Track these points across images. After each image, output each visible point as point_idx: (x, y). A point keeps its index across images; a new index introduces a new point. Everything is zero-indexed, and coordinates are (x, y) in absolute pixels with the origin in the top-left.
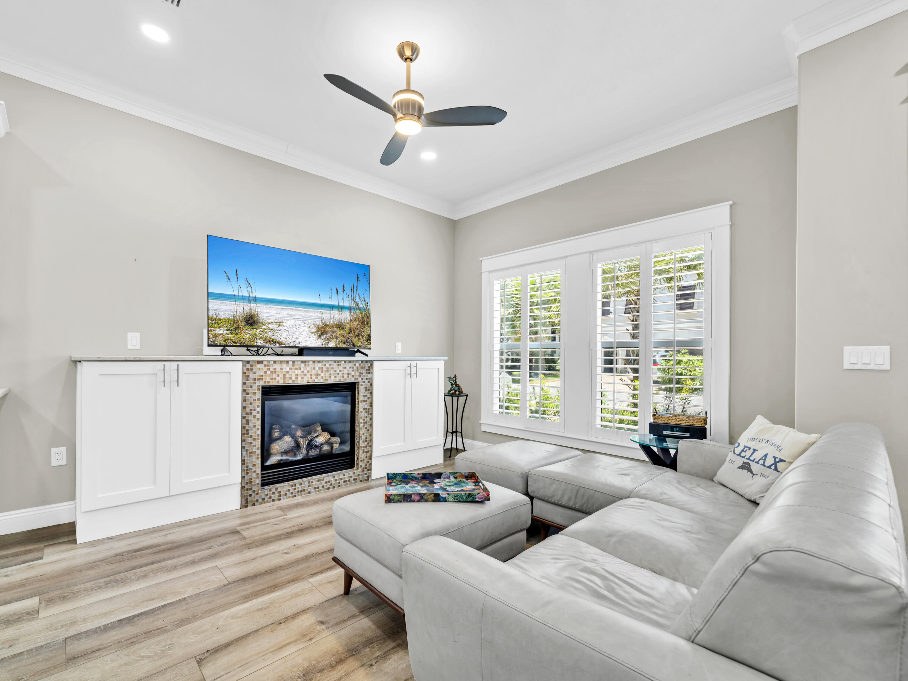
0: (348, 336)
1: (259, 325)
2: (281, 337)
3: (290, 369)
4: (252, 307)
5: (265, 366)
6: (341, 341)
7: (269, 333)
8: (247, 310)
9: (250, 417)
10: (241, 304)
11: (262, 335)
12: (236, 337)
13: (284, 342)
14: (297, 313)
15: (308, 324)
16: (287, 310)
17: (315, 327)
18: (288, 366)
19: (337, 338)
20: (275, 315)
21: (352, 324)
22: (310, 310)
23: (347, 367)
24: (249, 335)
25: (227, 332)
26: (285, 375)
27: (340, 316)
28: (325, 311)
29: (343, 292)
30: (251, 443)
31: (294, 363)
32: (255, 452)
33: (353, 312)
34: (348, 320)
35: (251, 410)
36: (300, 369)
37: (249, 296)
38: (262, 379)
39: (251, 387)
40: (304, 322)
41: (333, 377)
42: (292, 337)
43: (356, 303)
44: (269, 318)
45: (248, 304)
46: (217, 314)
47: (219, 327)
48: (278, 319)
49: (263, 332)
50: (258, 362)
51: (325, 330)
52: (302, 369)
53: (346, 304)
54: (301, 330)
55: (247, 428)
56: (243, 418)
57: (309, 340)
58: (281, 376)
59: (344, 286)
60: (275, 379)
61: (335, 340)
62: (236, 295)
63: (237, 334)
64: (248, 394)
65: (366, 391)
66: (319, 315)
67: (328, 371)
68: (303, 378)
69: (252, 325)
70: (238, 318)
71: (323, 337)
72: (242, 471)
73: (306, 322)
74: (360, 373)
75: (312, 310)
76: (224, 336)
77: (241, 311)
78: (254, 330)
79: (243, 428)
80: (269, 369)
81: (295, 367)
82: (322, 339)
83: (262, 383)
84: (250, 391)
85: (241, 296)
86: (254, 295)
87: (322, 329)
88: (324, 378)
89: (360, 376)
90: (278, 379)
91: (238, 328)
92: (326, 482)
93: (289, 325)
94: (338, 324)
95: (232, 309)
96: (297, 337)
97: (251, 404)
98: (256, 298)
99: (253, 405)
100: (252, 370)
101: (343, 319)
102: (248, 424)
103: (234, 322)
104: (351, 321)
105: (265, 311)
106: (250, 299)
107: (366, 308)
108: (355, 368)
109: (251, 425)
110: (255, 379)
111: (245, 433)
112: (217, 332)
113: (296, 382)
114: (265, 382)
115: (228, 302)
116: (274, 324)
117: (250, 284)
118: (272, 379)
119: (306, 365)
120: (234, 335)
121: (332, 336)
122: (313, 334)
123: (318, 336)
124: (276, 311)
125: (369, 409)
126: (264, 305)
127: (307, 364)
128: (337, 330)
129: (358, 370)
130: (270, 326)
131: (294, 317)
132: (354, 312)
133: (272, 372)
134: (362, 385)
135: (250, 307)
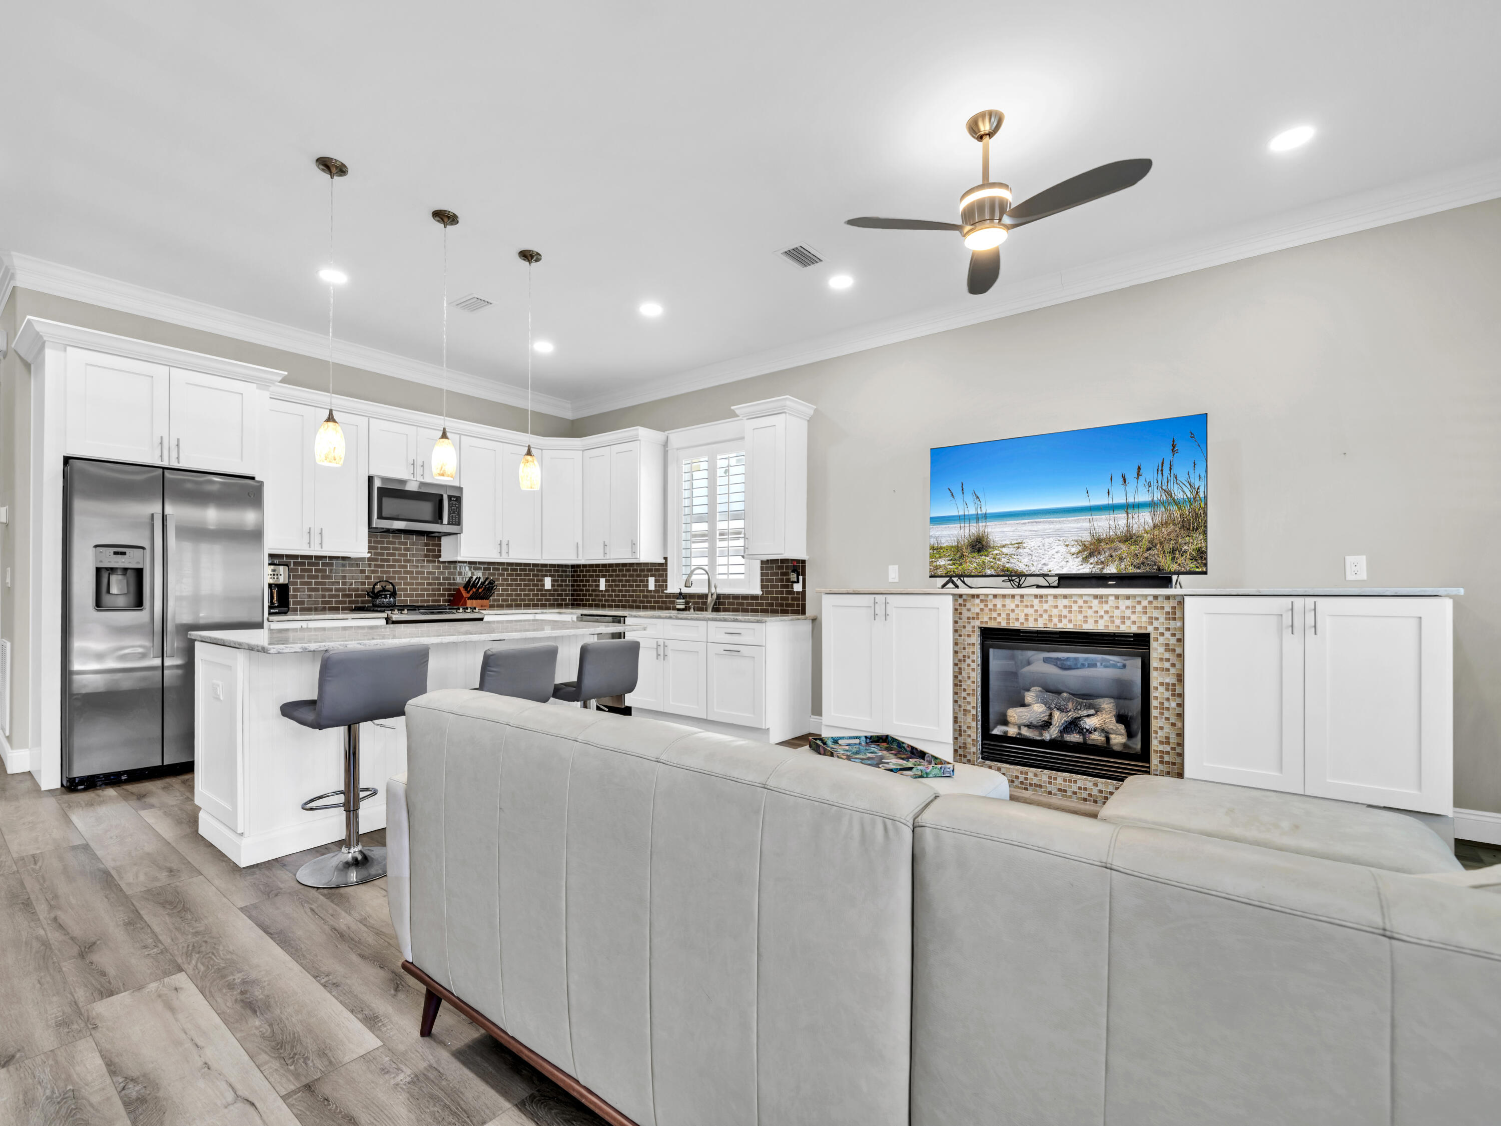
0: (1146, 555)
1: (990, 550)
2: (1020, 565)
3: (1017, 606)
4: (981, 528)
5: (982, 601)
6: (1130, 564)
7: (1003, 560)
8: (973, 531)
9: (963, 665)
10: (967, 525)
11: (992, 564)
12: (960, 568)
13: (1024, 571)
14: (1047, 526)
15: (1065, 542)
16: (1030, 524)
17: (1078, 544)
18: (1014, 602)
19: (1121, 559)
20: (1011, 533)
21: (1156, 533)
22: (1068, 519)
23: (1120, 605)
24: (975, 565)
25: (949, 562)
26: (1008, 615)
27: (1130, 521)
28: (1097, 517)
29: (1138, 479)
30: (965, 698)
31: (1023, 598)
32: (970, 711)
33: (1159, 509)
34: (1146, 527)
35: (964, 656)
36: (1032, 606)
37: (977, 514)
38: (978, 618)
39: (964, 627)
40: (1059, 538)
41: (1091, 621)
42: (1037, 563)
43: (1169, 493)
44: (1003, 538)
45: (975, 525)
46: (939, 542)
47: (940, 557)
48: (1017, 539)
49: (994, 559)
50: (973, 596)
51: (1097, 548)
52: (1036, 608)
53: (1144, 498)
54: (1053, 552)
55: (960, 678)
56: (955, 665)
57: (1066, 566)
58: (1004, 616)
59: (1139, 468)
60: (995, 619)
61: (1117, 562)
62: (962, 515)
63: (961, 564)
64: (960, 636)
65: (1166, 650)
66: (1086, 525)
67: (1081, 612)
68: (1036, 620)
69: (979, 551)
70: (962, 543)
71: (1092, 560)
72: (955, 730)
73: (1061, 539)
74: (1151, 618)
75: (1073, 518)
76: (945, 568)
77: (967, 535)
78: (983, 557)
79: (955, 677)
80: (986, 606)
81: (1024, 604)
82: (1091, 564)
83: (977, 623)
84: (964, 632)
85: (967, 515)
86: (984, 511)
87: (1092, 547)
88: (1074, 623)
89: (1151, 623)
90: (999, 619)
91: (962, 556)
92: (1080, 788)
93: (1032, 545)
94: (1126, 536)
95: (956, 533)
96: (1046, 562)
97: (964, 648)
98: (985, 514)
99: (967, 650)
100: (965, 605)
101: (1135, 527)
102: (960, 673)
103: (958, 549)
104: (1154, 527)
105: (998, 530)
106: (978, 518)
107: (1195, 498)
108: (1139, 608)
109: (964, 674)
110: (969, 618)
111: (957, 684)
112: (938, 563)
113: (1025, 625)
114: (982, 622)
115: (951, 525)
116: (1010, 546)
117: (978, 498)
118: (990, 618)
119: (1041, 602)
120: (957, 566)
121: (1111, 556)
122: (1074, 556)
123: (1083, 559)
124: (1013, 528)
125: (1174, 685)
126: (996, 523)
127: (1043, 600)
128: (1123, 547)
129: (1145, 613)
130: (1004, 550)
131: (1040, 533)
132: (1163, 509)
133: (990, 610)
134: (1157, 639)
135: (977, 527)
